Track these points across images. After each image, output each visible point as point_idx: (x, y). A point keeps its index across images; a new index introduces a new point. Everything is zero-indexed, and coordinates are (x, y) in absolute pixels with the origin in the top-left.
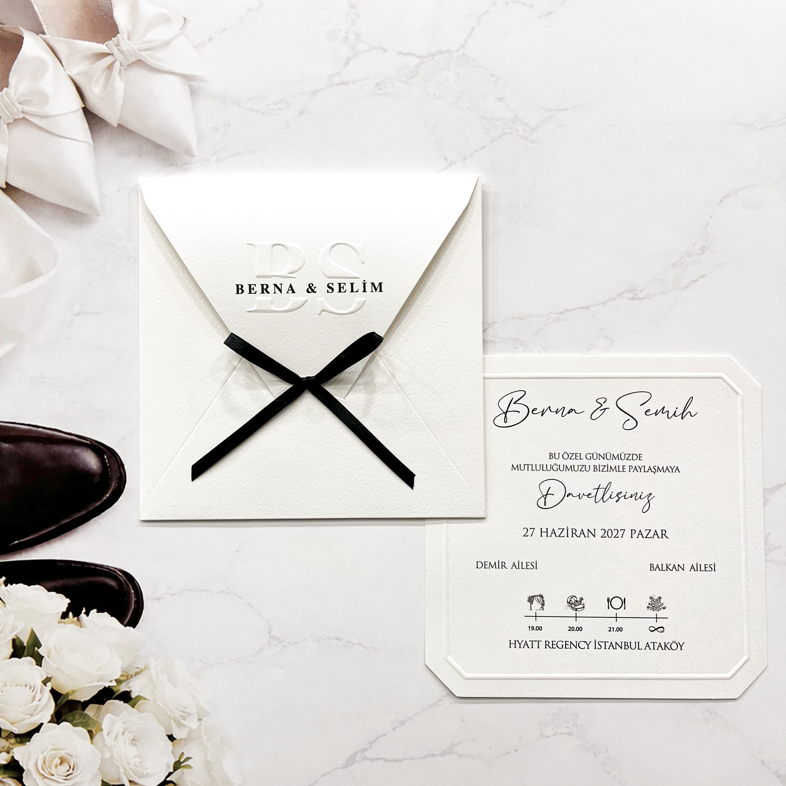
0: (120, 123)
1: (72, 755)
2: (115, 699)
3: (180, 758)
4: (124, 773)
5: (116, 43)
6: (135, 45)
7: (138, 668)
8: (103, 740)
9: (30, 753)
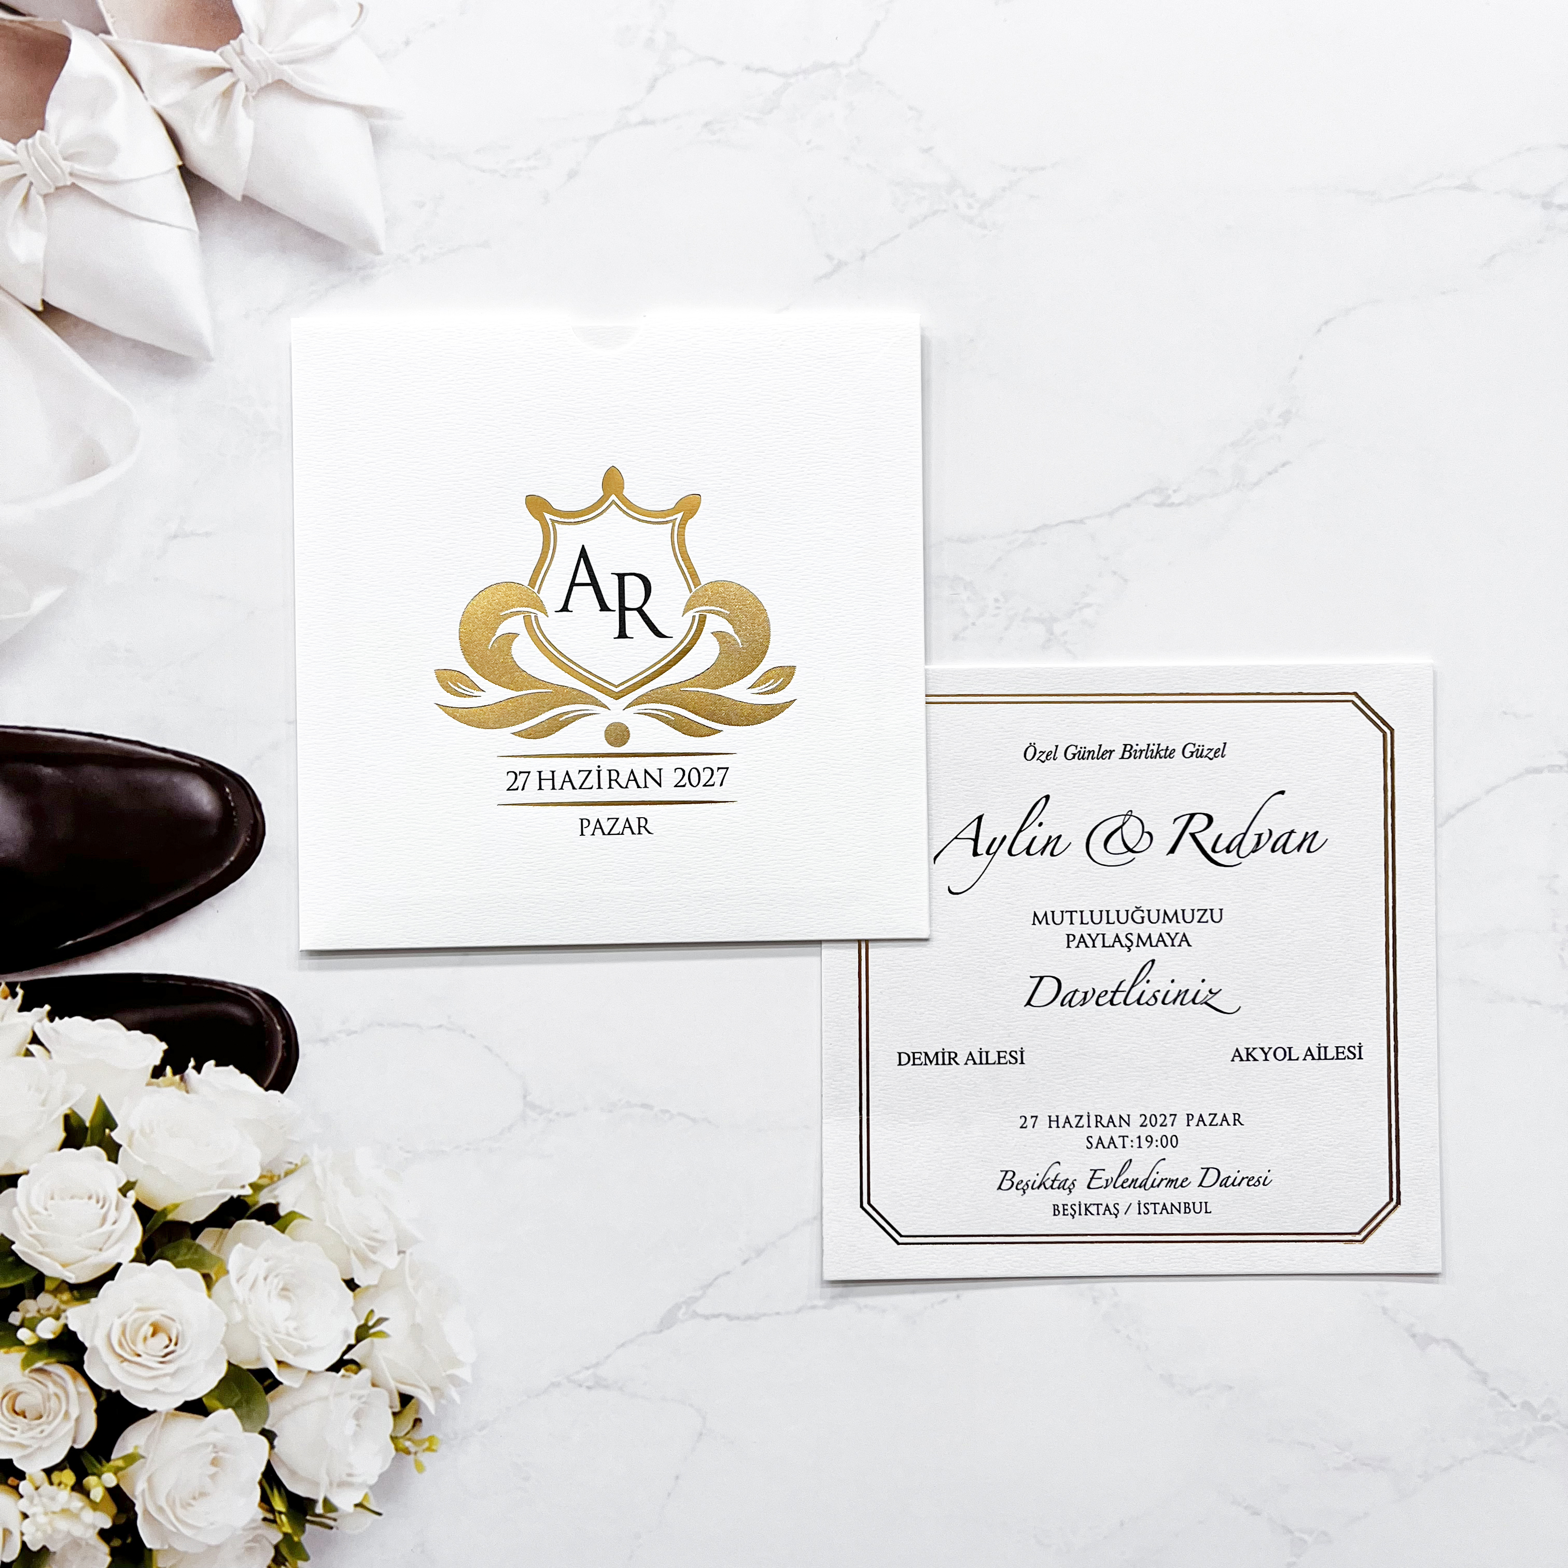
0: (247, 194)
1: (175, 1319)
2: (250, 1218)
3: (367, 1320)
4: (269, 1348)
5: (238, 49)
6: (271, 53)
7: (291, 1163)
8: (229, 1288)
9: (97, 1317)
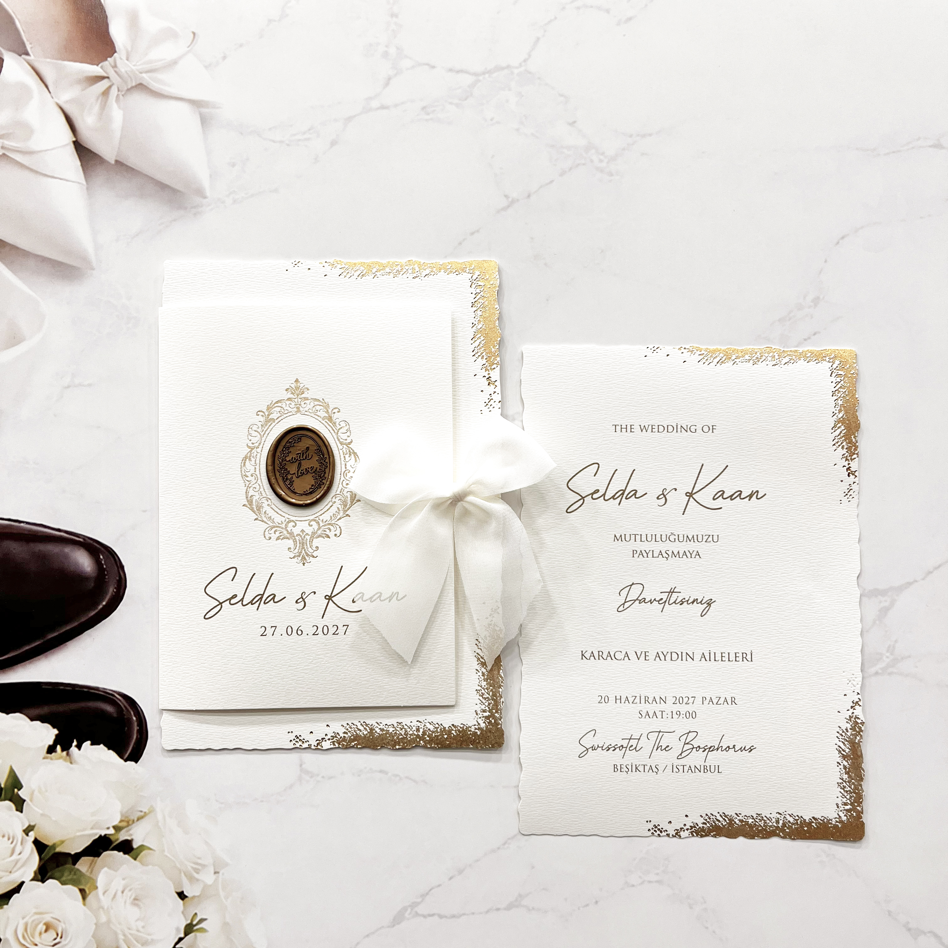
0: (118, 159)
1: (60, 920)
2: (113, 850)
3: (192, 921)
4: (124, 940)
5: (113, 64)
7: (141, 811)
8: (98, 900)
9: (8, 918)
